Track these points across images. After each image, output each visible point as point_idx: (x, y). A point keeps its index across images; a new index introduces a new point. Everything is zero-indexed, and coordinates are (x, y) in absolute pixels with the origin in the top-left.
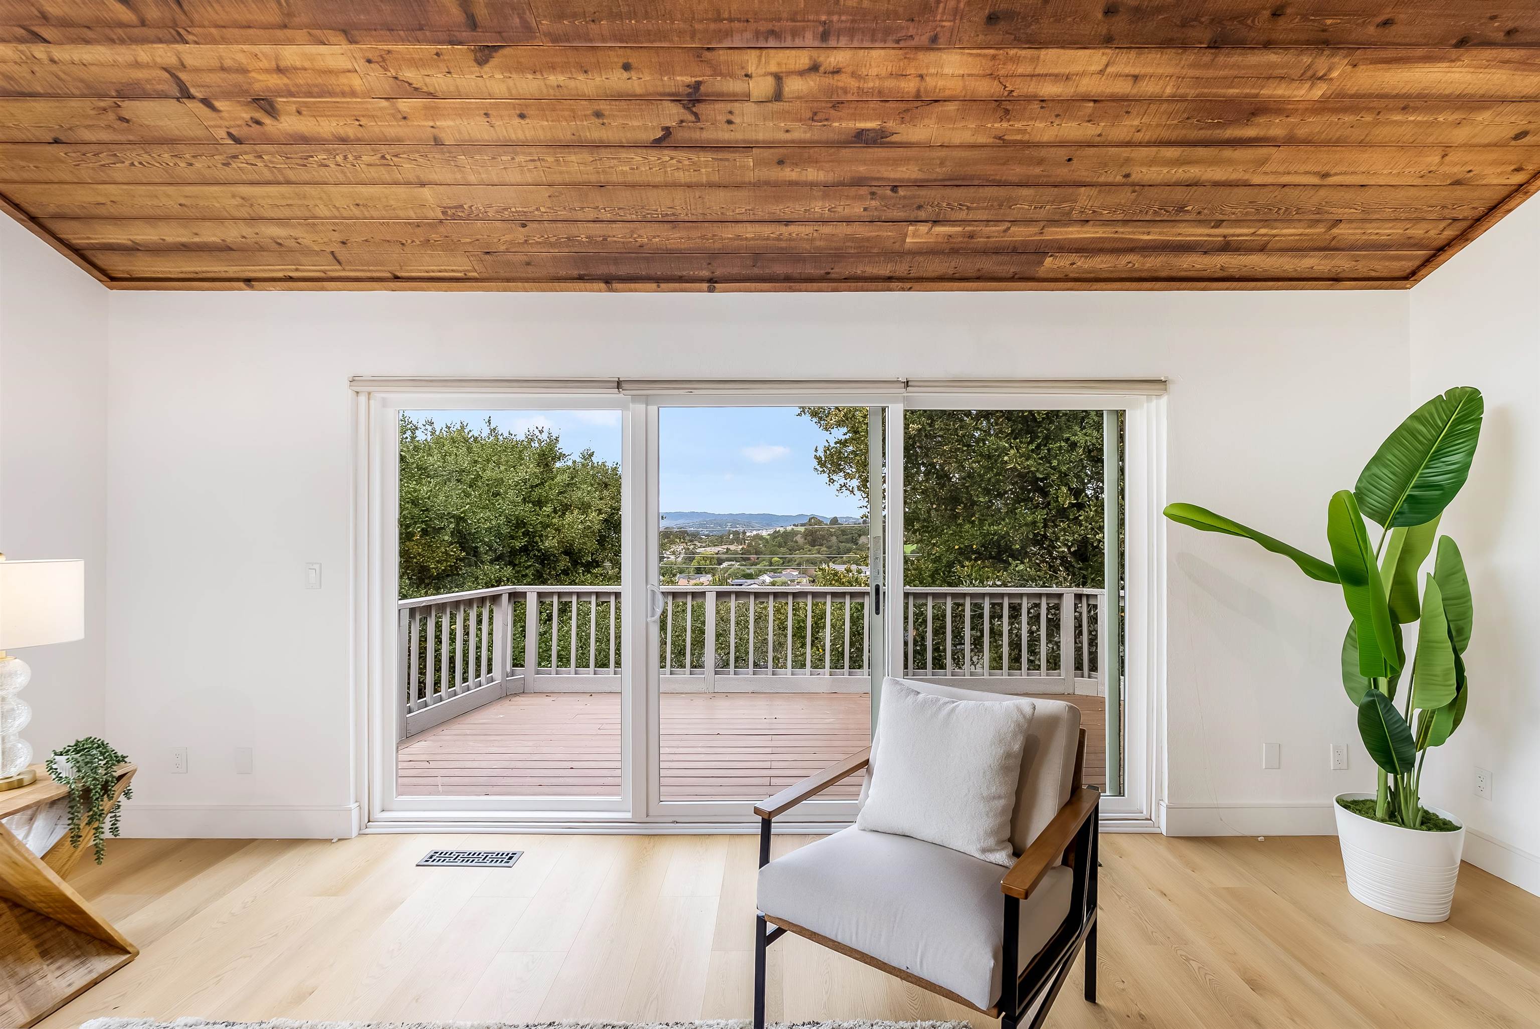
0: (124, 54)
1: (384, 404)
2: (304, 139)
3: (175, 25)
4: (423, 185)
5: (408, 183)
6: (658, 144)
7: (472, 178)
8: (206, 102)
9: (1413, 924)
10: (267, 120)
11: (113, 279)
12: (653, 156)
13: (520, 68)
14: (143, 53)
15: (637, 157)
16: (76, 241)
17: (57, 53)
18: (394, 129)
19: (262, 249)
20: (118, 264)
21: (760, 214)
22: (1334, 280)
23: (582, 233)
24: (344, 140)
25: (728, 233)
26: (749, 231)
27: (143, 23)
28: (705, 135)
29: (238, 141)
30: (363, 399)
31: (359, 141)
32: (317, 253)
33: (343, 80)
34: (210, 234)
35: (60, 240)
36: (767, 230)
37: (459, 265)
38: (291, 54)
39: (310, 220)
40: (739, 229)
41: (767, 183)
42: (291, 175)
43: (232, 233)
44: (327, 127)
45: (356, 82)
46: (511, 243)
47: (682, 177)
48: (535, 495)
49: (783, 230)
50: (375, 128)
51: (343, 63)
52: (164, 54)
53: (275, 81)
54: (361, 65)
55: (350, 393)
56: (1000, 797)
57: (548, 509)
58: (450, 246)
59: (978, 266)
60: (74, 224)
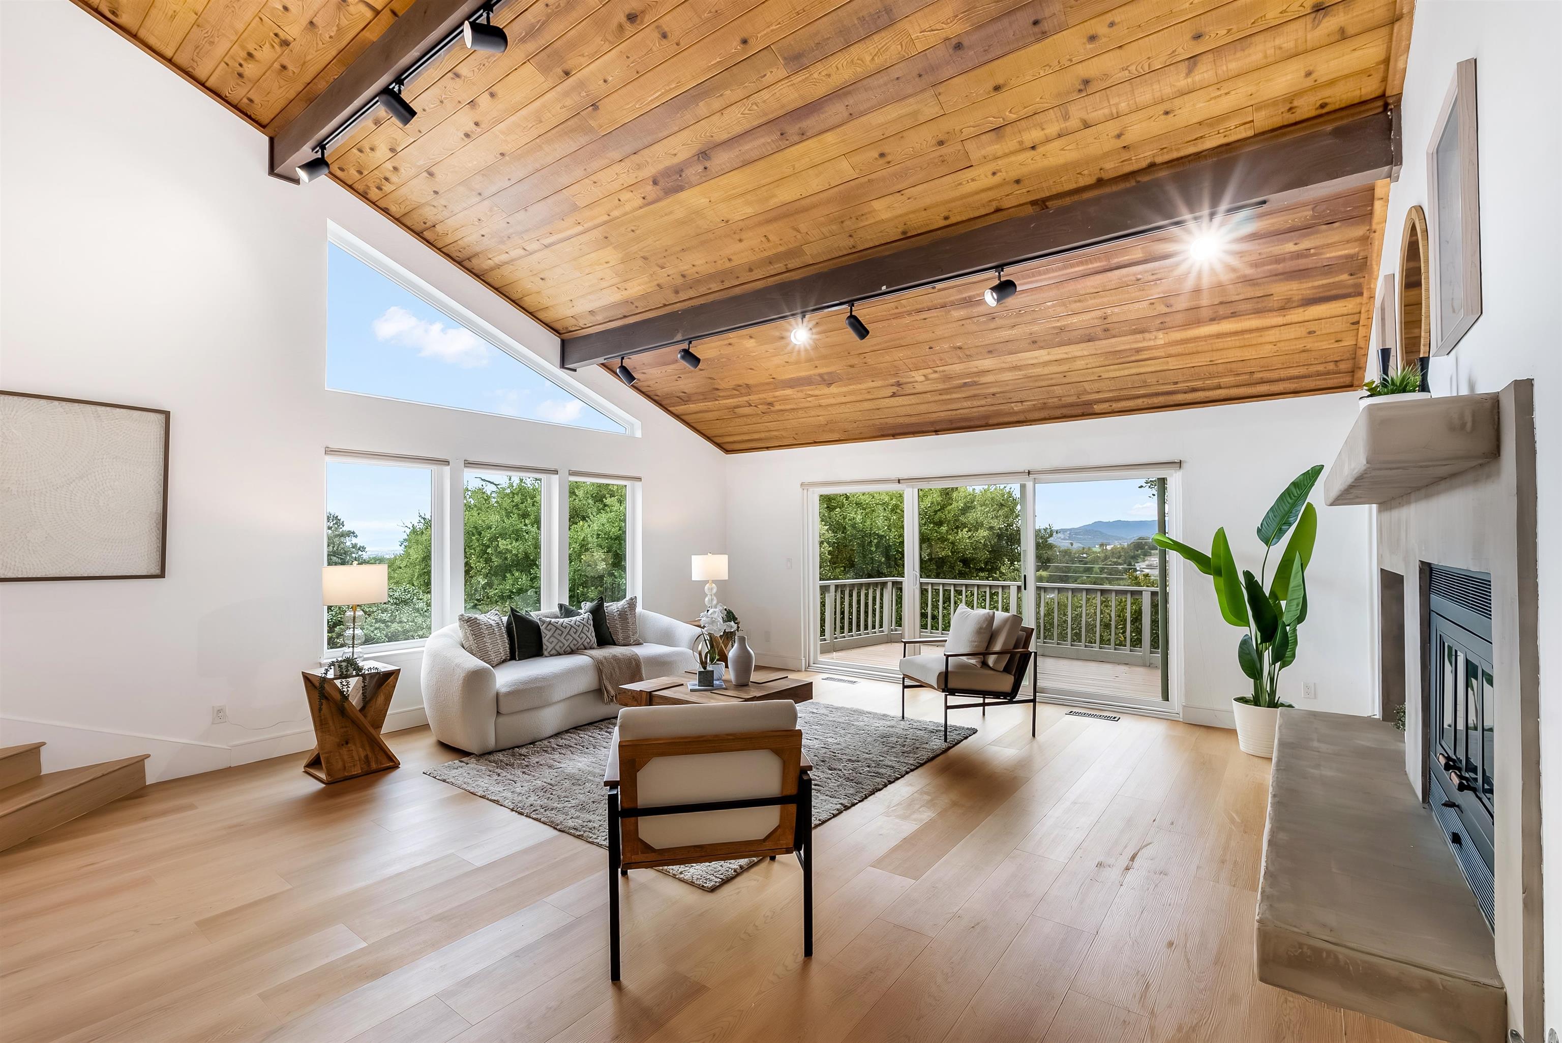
0: (735, 400)
1: (813, 493)
2: (782, 410)
3: (749, 392)
4: (819, 416)
5: (813, 417)
6: (892, 396)
7: (834, 413)
8: (755, 406)
9: (1259, 759)
10: (772, 408)
11: (727, 451)
12: (892, 399)
13: (840, 386)
14: (740, 399)
15: (887, 400)
16: (718, 442)
17: (720, 402)
18: (807, 405)
19: (773, 438)
20: (729, 447)
21: (942, 409)
22: (1296, 393)
23: (877, 422)
24: (794, 409)
25: (934, 415)
26: (942, 414)
27: (741, 394)
28: (904, 392)
29: (763, 413)
30: (805, 491)
31: (797, 409)
32: (788, 438)
33: (792, 396)
34: (756, 436)
35: (714, 442)
36: (949, 413)
37: (836, 436)
38: (777, 394)
39: (785, 429)
40: (938, 414)
41: (940, 401)
42: (779, 419)
43: (763, 435)
44: (788, 407)
45: (795, 396)
46: (852, 428)
47: (905, 403)
48: (936, 518)
49: (955, 412)
50: (802, 405)
51: (791, 393)
52: (746, 398)
53: (773, 399)
54: (796, 393)
55: (801, 490)
56: (975, 642)
57: (944, 529)
58: (832, 431)
59: (1061, 412)
60: (718, 438)
